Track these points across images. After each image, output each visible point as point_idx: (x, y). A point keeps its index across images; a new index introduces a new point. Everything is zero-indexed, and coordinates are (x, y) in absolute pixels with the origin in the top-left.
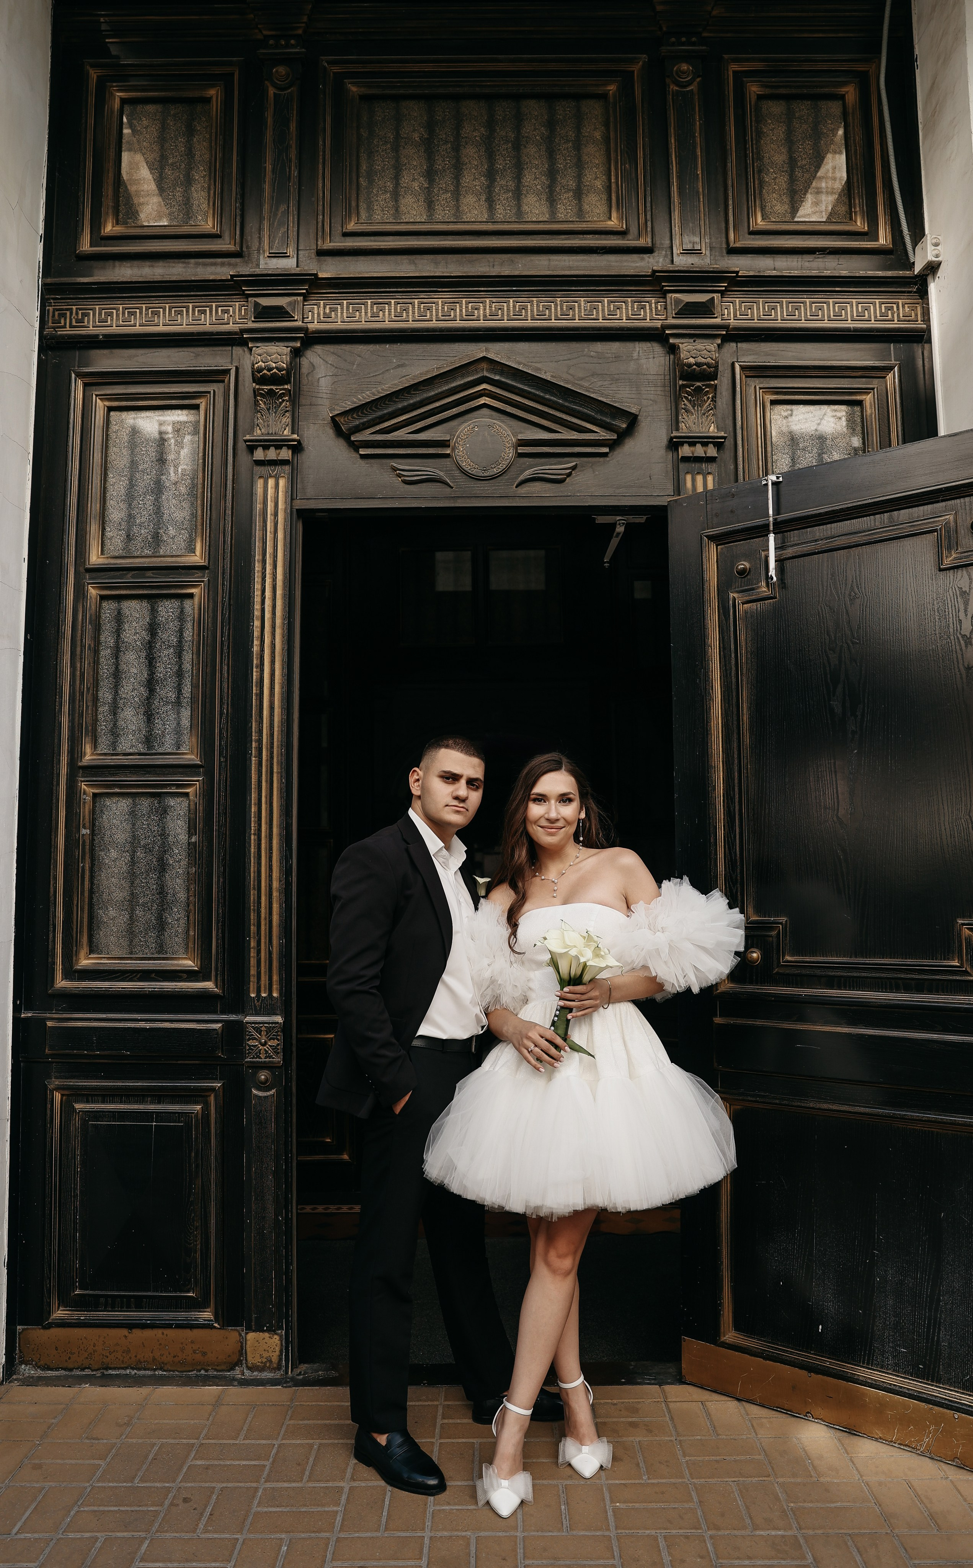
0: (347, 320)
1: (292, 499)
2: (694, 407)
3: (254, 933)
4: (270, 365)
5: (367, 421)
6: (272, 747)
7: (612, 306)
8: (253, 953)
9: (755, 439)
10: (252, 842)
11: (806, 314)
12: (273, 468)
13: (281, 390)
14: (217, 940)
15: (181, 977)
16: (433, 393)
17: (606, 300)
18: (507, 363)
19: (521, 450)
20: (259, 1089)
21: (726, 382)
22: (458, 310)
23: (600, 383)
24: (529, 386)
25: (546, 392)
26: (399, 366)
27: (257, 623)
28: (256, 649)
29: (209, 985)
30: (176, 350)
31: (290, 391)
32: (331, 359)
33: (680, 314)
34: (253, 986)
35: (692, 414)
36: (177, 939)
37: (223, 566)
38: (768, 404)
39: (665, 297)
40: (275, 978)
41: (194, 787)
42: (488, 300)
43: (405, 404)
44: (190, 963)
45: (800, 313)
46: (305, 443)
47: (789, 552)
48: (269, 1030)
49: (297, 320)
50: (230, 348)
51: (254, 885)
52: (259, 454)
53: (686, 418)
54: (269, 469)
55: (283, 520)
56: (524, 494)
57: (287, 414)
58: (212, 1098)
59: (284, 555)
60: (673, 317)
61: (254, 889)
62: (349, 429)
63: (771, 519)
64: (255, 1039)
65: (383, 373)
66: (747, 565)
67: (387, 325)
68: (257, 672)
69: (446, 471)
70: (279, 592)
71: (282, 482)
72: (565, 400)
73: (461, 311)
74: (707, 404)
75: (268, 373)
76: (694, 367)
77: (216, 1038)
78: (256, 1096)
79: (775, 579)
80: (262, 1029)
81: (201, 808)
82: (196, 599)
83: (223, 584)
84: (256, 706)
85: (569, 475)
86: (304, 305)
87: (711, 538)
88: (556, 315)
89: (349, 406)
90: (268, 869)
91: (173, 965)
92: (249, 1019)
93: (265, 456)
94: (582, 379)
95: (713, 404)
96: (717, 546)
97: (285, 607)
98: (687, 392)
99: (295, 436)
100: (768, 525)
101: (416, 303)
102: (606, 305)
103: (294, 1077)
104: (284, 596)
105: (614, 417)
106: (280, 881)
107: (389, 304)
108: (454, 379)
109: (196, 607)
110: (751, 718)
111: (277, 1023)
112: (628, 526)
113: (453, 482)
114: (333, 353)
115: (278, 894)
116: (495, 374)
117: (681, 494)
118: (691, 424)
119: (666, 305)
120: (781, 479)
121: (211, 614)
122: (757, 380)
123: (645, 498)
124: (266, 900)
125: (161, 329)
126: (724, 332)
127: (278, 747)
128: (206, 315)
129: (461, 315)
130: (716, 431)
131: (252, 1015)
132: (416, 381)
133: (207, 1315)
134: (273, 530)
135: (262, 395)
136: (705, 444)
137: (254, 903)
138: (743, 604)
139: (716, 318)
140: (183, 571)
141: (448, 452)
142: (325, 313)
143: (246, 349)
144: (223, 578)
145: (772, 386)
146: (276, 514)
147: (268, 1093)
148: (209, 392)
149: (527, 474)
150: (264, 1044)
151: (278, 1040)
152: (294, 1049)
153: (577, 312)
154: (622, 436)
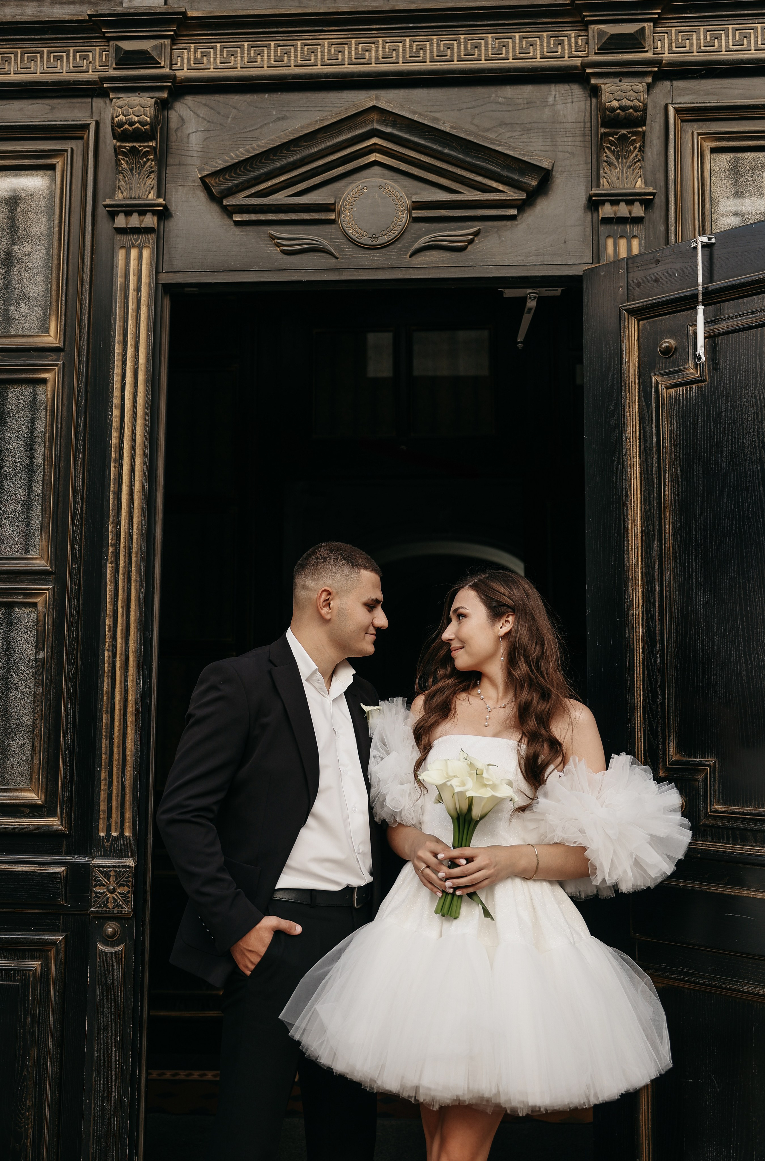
0: (220, 66)
1: (157, 272)
2: (617, 159)
3: (105, 763)
4: (131, 118)
5: (241, 183)
6: (130, 552)
7: (524, 43)
8: (103, 786)
9: (691, 195)
10: (106, 659)
11: (756, 42)
12: (136, 237)
13: (145, 147)
14: (64, 770)
15: (23, 812)
16: (315, 150)
17: (517, 35)
18: (400, 113)
19: (416, 214)
20: (106, 943)
21: (658, 128)
22: (346, 53)
23: (508, 134)
24: (426, 139)
25: (445, 145)
26: (279, 119)
27: (116, 412)
28: (114, 441)
29: (53, 822)
30: (30, 101)
31: (155, 149)
32: (202, 112)
33: (603, 49)
34: (102, 824)
35: (616, 167)
36: (20, 768)
37: (80, 348)
38: (707, 153)
39: (586, 30)
40: (128, 815)
41: (44, 596)
42: (380, 40)
43: (284, 162)
44: (33, 796)
45: (749, 42)
46: (173, 209)
47: (722, 327)
48: (118, 875)
49: (163, 67)
50: (90, 100)
51: (107, 708)
52: (121, 221)
53: (608, 172)
54: (132, 238)
55: (147, 296)
56: (419, 264)
57: (153, 176)
58: (53, 954)
59: (148, 335)
60: (596, 53)
61: (107, 712)
62: (221, 192)
63: (700, 288)
64: (102, 885)
65: (261, 127)
66: (673, 343)
67: (266, 71)
68: (115, 467)
69: (331, 239)
70: (141, 377)
71: (146, 253)
72: (467, 154)
73: (350, 53)
74: (634, 155)
75: (130, 128)
76: (618, 111)
77: (59, 883)
78: (102, 952)
79: (703, 358)
80: (111, 873)
81: (51, 620)
82: (50, 385)
83: (79, 368)
84: (114, 505)
85: (471, 242)
86: (172, 49)
87: (631, 312)
88: (459, 56)
89: (220, 164)
90: (123, 690)
91: (13, 798)
92: (96, 861)
93: (127, 224)
94: (488, 130)
95: (641, 155)
96: (639, 321)
97: (147, 395)
98: (610, 142)
99: (161, 201)
100: (696, 296)
101: (299, 45)
102: (517, 41)
103: (148, 930)
104: (146, 382)
105: (522, 173)
106: (136, 704)
107: (268, 46)
108: (340, 133)
109: (49, 393)
110: (675, 521)
111: (128, 867)
112: (541, 300)
113: (339, 252)
114: (205, 105)
115: (134, 718)
116: (387, 126)
117: (601, 261)
118: (614, 179)
119: (587, 39)
120: (713, 241)
121: (65, 402)
122: (695, 125)
123: (559, 267)
124: (120, 725)
125: (12, 77)
126: (656, 69)
127: (137, 552)
128: (62, 61)
129: (350, 58)
130: (643, 186)
131: (100, 857)
132: (296, 136)
134: (135, 307)
135: (124, 154)
136: (630, 203)
137: (106, 729)
138: (667, 388)
139: (647, 51)
140: (35, 354)
141: (333, 217)
142: (195, 58)
143: (108, 101)
144: (79, 361)
145: (712, 130)
146: (138, 289)
147: (116, 949)
148: (66, 151)
149: (423, 241)
150: (113, 891)
151: (129, 887)
152: (148, 897)
153: (483, 51)
154: (533, 195)
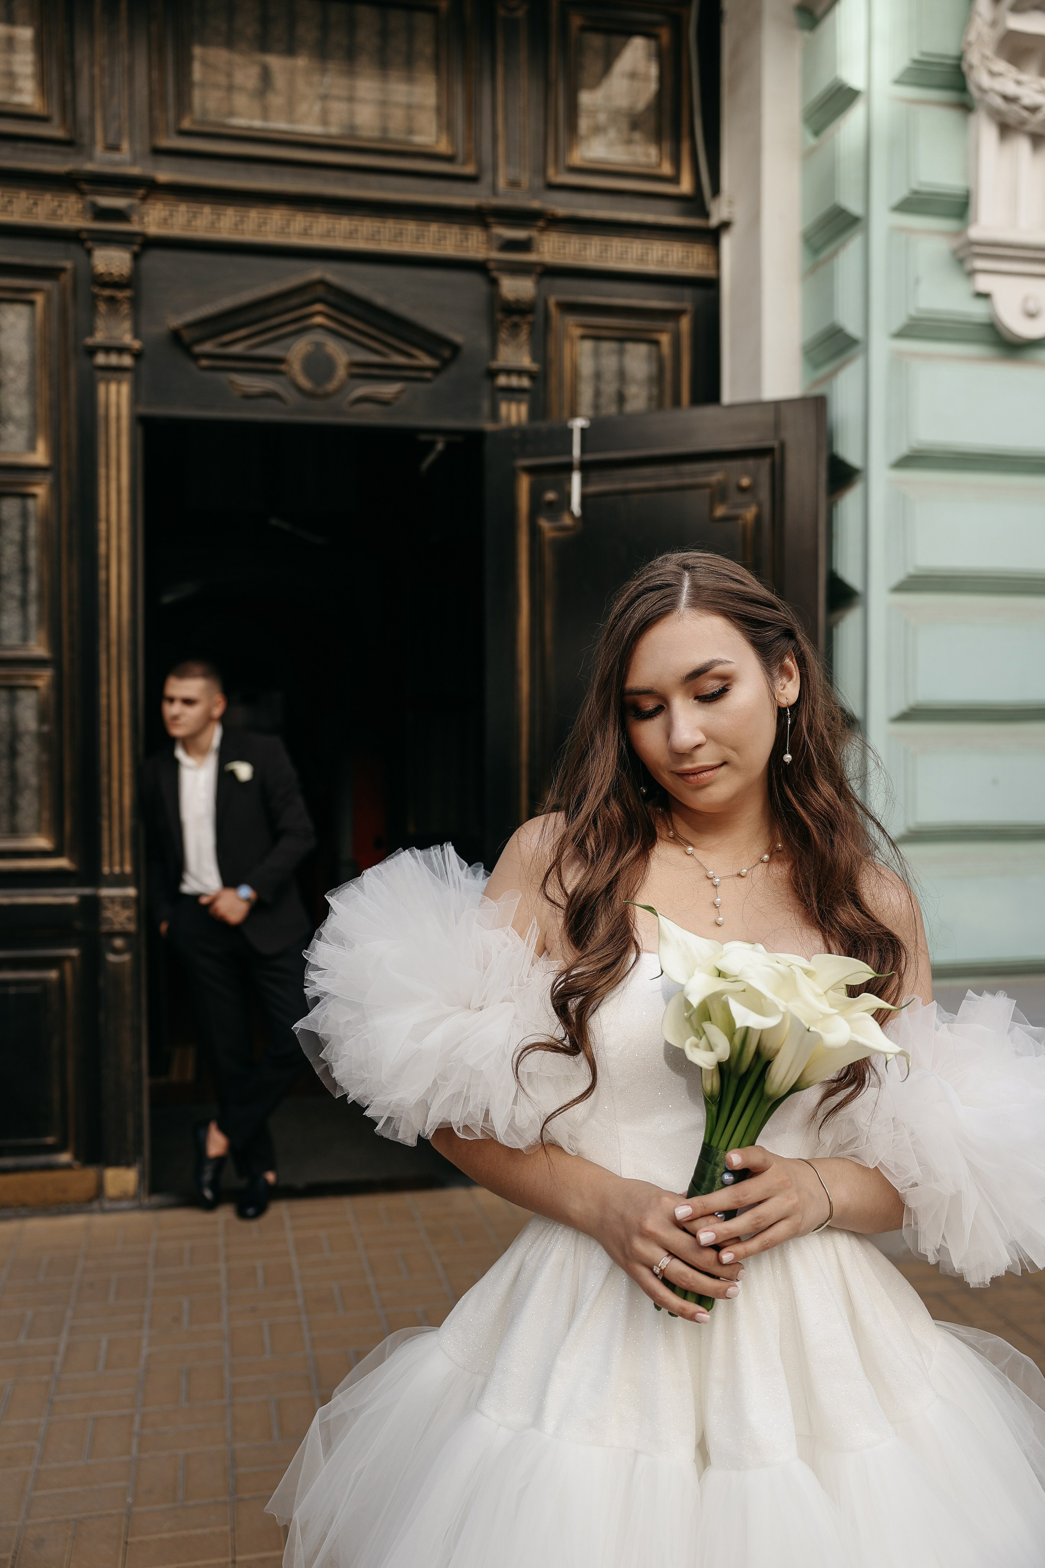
0: (185, 227)
1: (134, 406)
2: (511, 340)
3: (106, 815)
4: (111, 270)
5: (208, 334)
6: (121, 644)
7: (439, 235)
8: (106, 832)
10: (103, 731)
12: (115, 374)
13: (121, 295)
14: (71, 821)
16: (271, 310)
17: (434, 226)
18: (342, 287)
19: (354, 371)
20: (115, 954)
21: (540, 315)
22: (294, 226)
24: (362, 310)
25: (377, 317)
27: (103, 525)
28: (103, 549)
29: (63, 862)
30: (8, 241)
31: (130, 297)
33: (501, 249)
34: (106, 863)
35: (509, 346)
36: (30, 819)
37: (68, 469)
38: (578, 338)
39: (488, 231)
40: (127, 854)
41: (43, 679)
42: (322, 218)
43: (245, 319)
44: (43, 842)
46: (146, 351)
47: (591, 489)
48: (123, 902)
49: (135, 224)
50: (66, 244)
51: (105, 771)
52: (100, 359)
53: (504, 350)
54: (111, 374)
55: (126, 426)
56: (357, 412)
57: (129, 318)
58: (68, 967)
59: (129, 460)
60: (495, 251)
61: (105, 774)
62: (190, 341)
63: (577, 459)
64: (110, 910)
66: (554, 497)
67: (225, 236)
68: (104, 573)
69: (283, 387)
71: (124, 388)
73: (297, 226)
74: (523, 337)
75: (109, 278)
76: (513, 302)
77: (74, 910)
78: (112, 961)
79: (577, 514)
80: (117, 901)
81: (51, 701)
82: (39, 499)
83: (68, 487)
84: (104, 605)
85: (396, 398)
86: (141, 206)
87: (523, 469)
88: (387, 239)
89: (190, 317)
90: (118, 756)
91: (26, 845)
92: (104, 892)
93: (106, 362)
95: (528, 338)
96: (530, 477)
97: (130, 511)
98: (505, 326)
99: (137, 344)
100: (573, 464)
101: (253, 215)
102: (434, 232)
103: (144, 943)
104: (129, 500)
105: (438, 345)
106: (131, 767)
107: (226, 213)
109: (40, 507)
111: (131, 895)
112: (447, 444)
113: (287, 397)
114: (171, 259)
115: (129, 779)
116: (332, 296)
117: (498, 423)
118: (508, 356)
119: (489, 238)
121: (55, 514)
122: (571, 316)
123: (464, 422)
124: (117, 783)
126: (541, 269)
127: (126, 644)
128: (38, 207)
130: (530, 363)
131: (107, 888)
132: (256, 299)
133: (65, 1158)
135: (101, 300)
136: (520, 376)
137: (106, 787)
138: (550, 531)
139: (534, 254)
140: (26, 471)
141: (285, 368)
142: (162, 217)
143: (83, 250)
144: (68, 480)
145: (582, 322)
146: (119, 419)
147: (123, 958)
148: (44, 289)
149: (357, 394)
150: (119, 914)
151: (132, 911)
153: (407, 237)
154: (446, 363)
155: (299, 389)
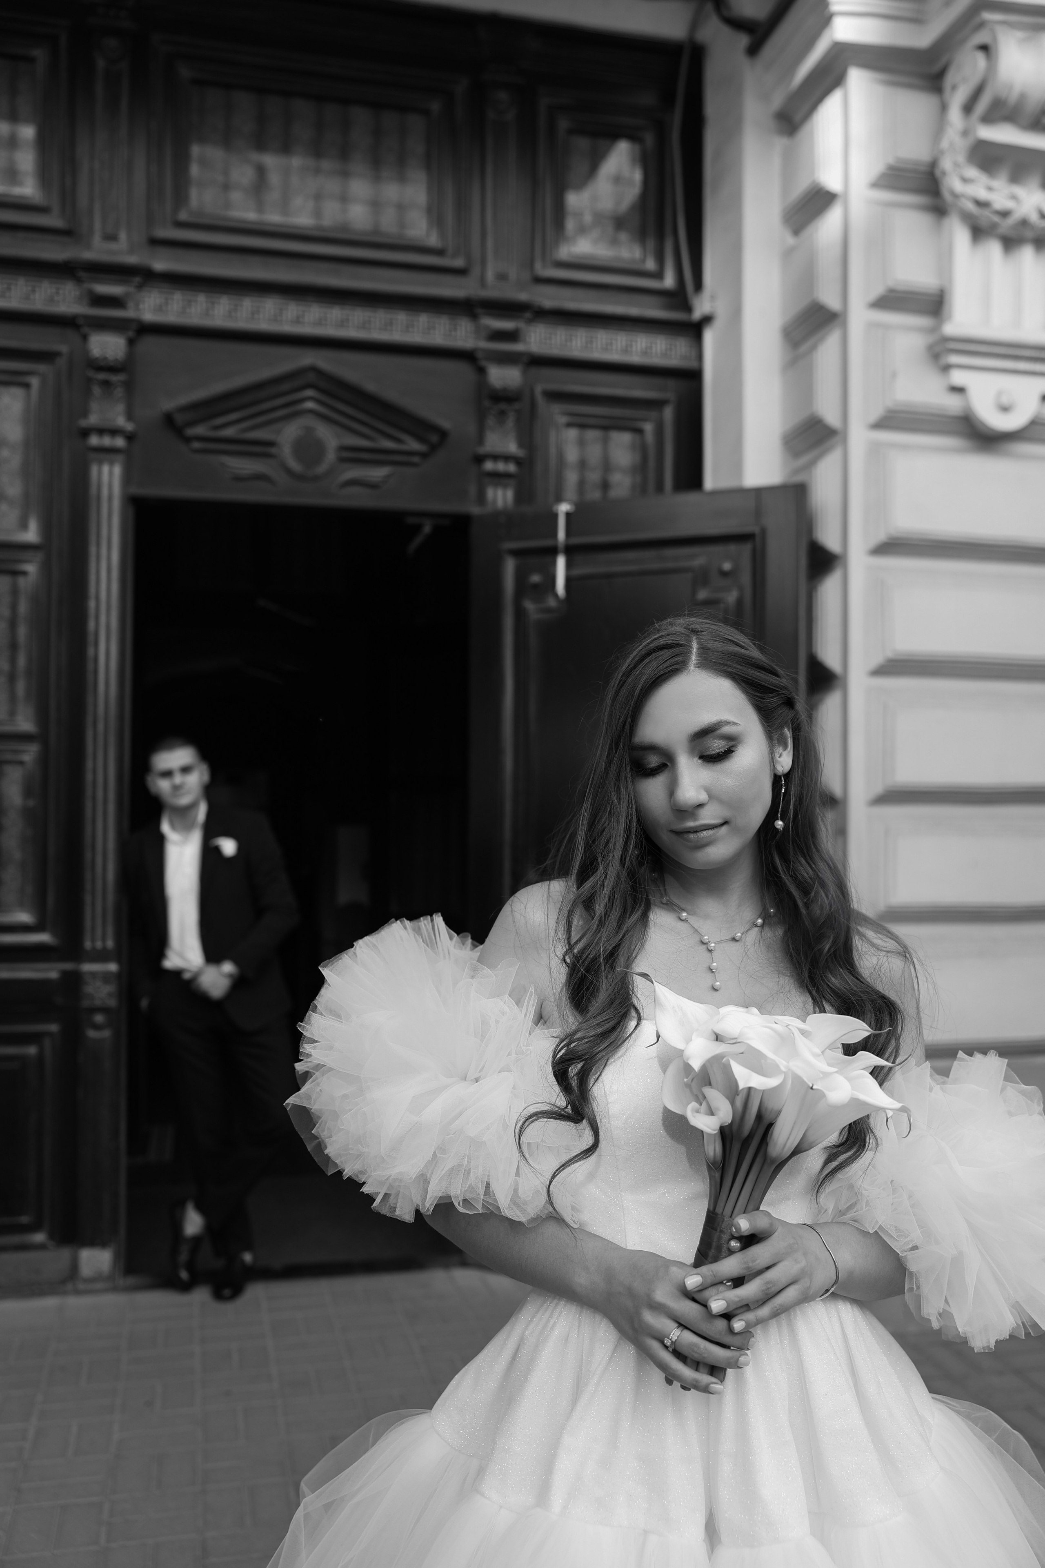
0: (179, 314)
1: (126, 486)
2: (498, 426)
3: (90, 889)
4: (106, 354)
5: (200, 418)
7: (429, 324)
8: (88, 907)
10: (88, 806)
12: (108, 455)
13: (115, 379)
14: (54, 896)
15: (17, 930)
17: (423, 317)
18: (333, 374)
19: (343, 454)
20: (95, 1030)
21: (527, 404)
22: (286, 315)
24: (352, 396)
25: (367, 402)
27: (93, 603)
28: (92, 625)
29: (44, 937)
30: (5, 325)
31: (124, 381)
33: (490, 339)
34: (88, 938)
35: (496, 432)
36: (12, 894)
37: (59, 548)
38: (563, 427)
39: (476, 321)
40: (109, 929)
41: (30, 754)
43: (237, 404)
44: (25, 917)
47: (576, 572)
48: (104, 977)
49: (131, 311)
50: (62, 330)
51: (90, 846)
52: (93, 441)
53: (491, 436)
54: (105, 455)
55: (118, 506)
56: (346, 495)
57: (122, 401)
59: (120, 539)
60: (483, 341)
61: (90, 849)
62: (182, 424)
64: (92, 986)
66: (539, 579)
67: (219, 323)
68: (92, 648)
69: (274, 469)
70: (114, 574)
71: (117, 469)
72: (384, 412)
73: (289, 315)
74: (510, 425)
75: (105, 362)
76: (500, 390)
77: (55, 985)
78: (92, 1036)
79: (562, 595)
80: (98, 976)
81: (37, 776)
82: (30, 576)
83: (59, 564)
84: (92, 681)
85: (385, 481)
86: (137, 294)
87: (509, 551)
88: (378, 328)
89: (183, 400)
90: (103, 831)
91: (8, 920)
92: (85, 967)
93: (99, 444)
95: (515, 425)
96: (515, 559)
97: (120, 589)
98: (492, 413)
99: (131, 427)
100: (558, 547)
102: (423, 322)
103: (124, 1019)
104: (119, 578)
105: (427, 430)
106: (115, 842)
107: (220, 301)
108: (283, 384)
109: (30, 584)
111: (112, 971)
112: (434, 527)
113: (277, 480)
114: (165, 344)
115: (113, 853)
116: (323, 382)
117: (484, 506)
118: (495, 442)
119: (478, 328)
121: (45, 592)
122: (557, 404)
124: (101, 858)
126: (528, 359)
127: (114, 720)
128: (36, 293)
129: (289, 319)
130: (516, 450)
131: (88, 964)
133: (39, 1237)
134: (107, 514)
135: (96, 383)
136: (506, 461)
137: (90, 862)
138: (534, 612)
139: (521, 344)
140: (17, 549)
141: (275, 452)
142: (157, 304)
143: (79, 335)
145: (569, 410)
146: (110, 499)
147: (103, 1034)
148: (40, 372)
149: (347, 477)
150: (100, 990)
151: (113, 986)
153: (397, 326)
154: (434, 448)
155: (289, 472)
